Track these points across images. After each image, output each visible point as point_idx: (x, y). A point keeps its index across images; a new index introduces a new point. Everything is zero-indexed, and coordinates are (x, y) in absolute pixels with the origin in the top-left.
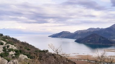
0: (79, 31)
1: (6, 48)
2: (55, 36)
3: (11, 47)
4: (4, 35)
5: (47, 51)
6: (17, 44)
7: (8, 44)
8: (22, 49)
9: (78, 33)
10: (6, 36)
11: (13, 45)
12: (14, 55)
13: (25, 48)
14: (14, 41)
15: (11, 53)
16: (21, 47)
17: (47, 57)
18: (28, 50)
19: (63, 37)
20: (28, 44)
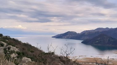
0: (87, 31)
1: (7, 50)
2: (59, 37)
3: (13, 48)
4: (3, 35)
5: (53, 53)
6: (19, 46)
7: (9, 46)
8: (24, 51)
9: (85, 33)
10: (6, 36)
11: (14, 46)
12: (16, 58)
13: (28, 50)
14: (15, 42)
15: (13, 55)
16: (23, 49)
17: (53, 60)
18: (32, 52)
19: (68, 38)
20: (30, 46)
